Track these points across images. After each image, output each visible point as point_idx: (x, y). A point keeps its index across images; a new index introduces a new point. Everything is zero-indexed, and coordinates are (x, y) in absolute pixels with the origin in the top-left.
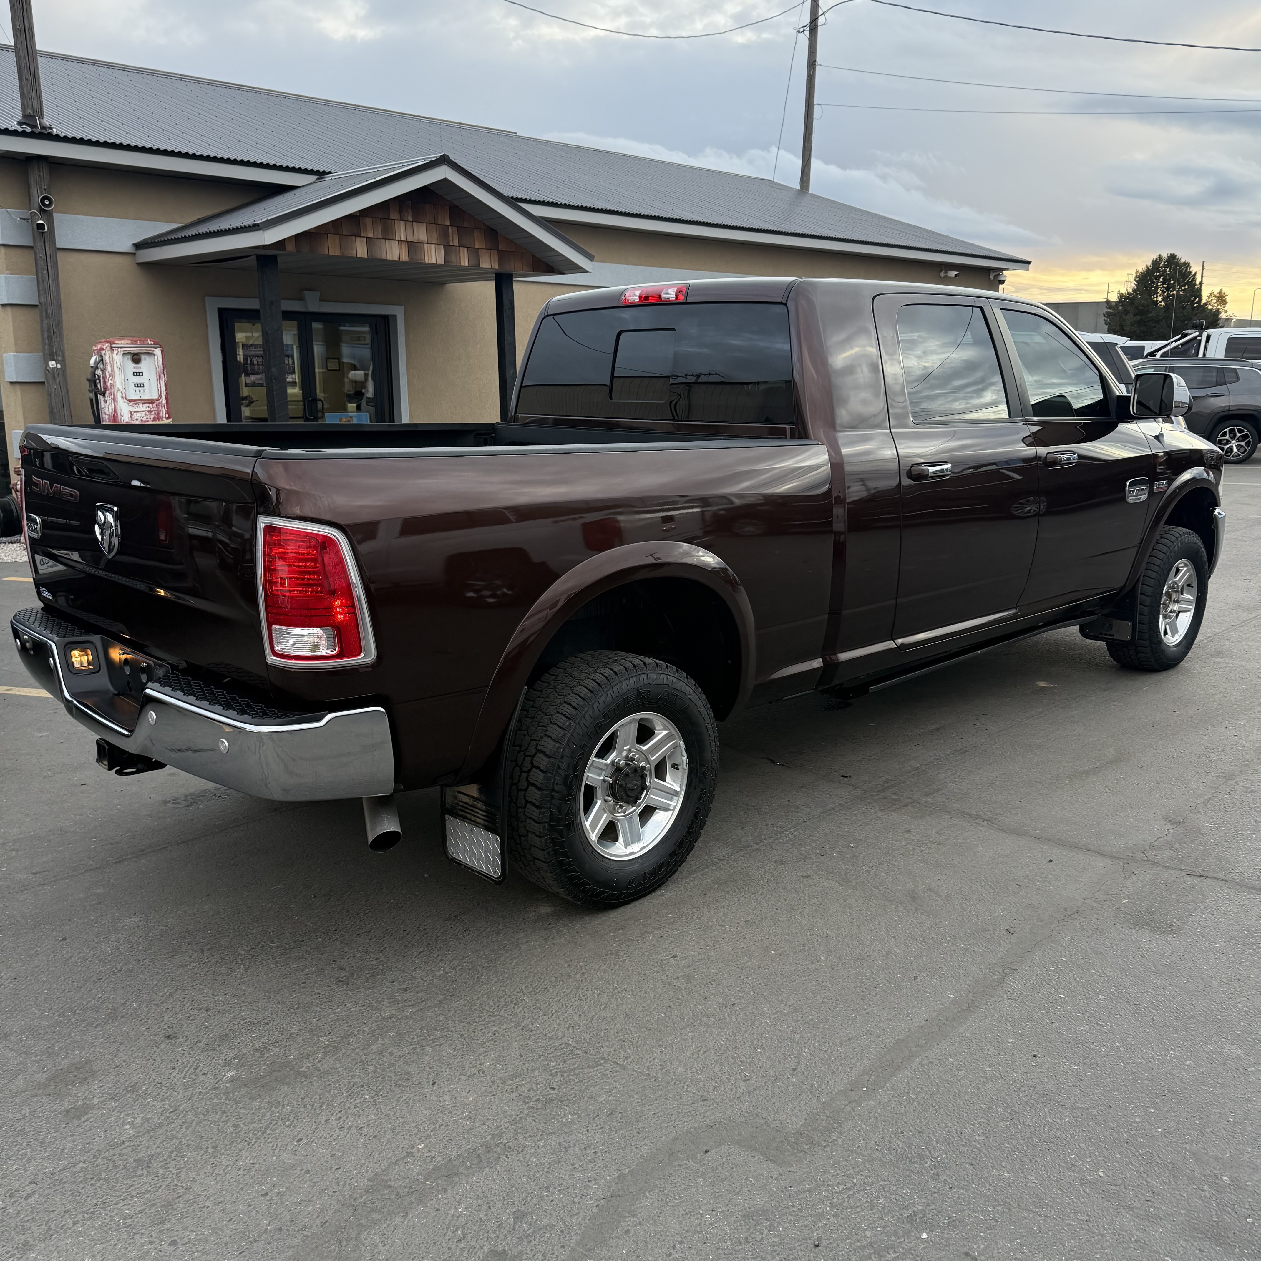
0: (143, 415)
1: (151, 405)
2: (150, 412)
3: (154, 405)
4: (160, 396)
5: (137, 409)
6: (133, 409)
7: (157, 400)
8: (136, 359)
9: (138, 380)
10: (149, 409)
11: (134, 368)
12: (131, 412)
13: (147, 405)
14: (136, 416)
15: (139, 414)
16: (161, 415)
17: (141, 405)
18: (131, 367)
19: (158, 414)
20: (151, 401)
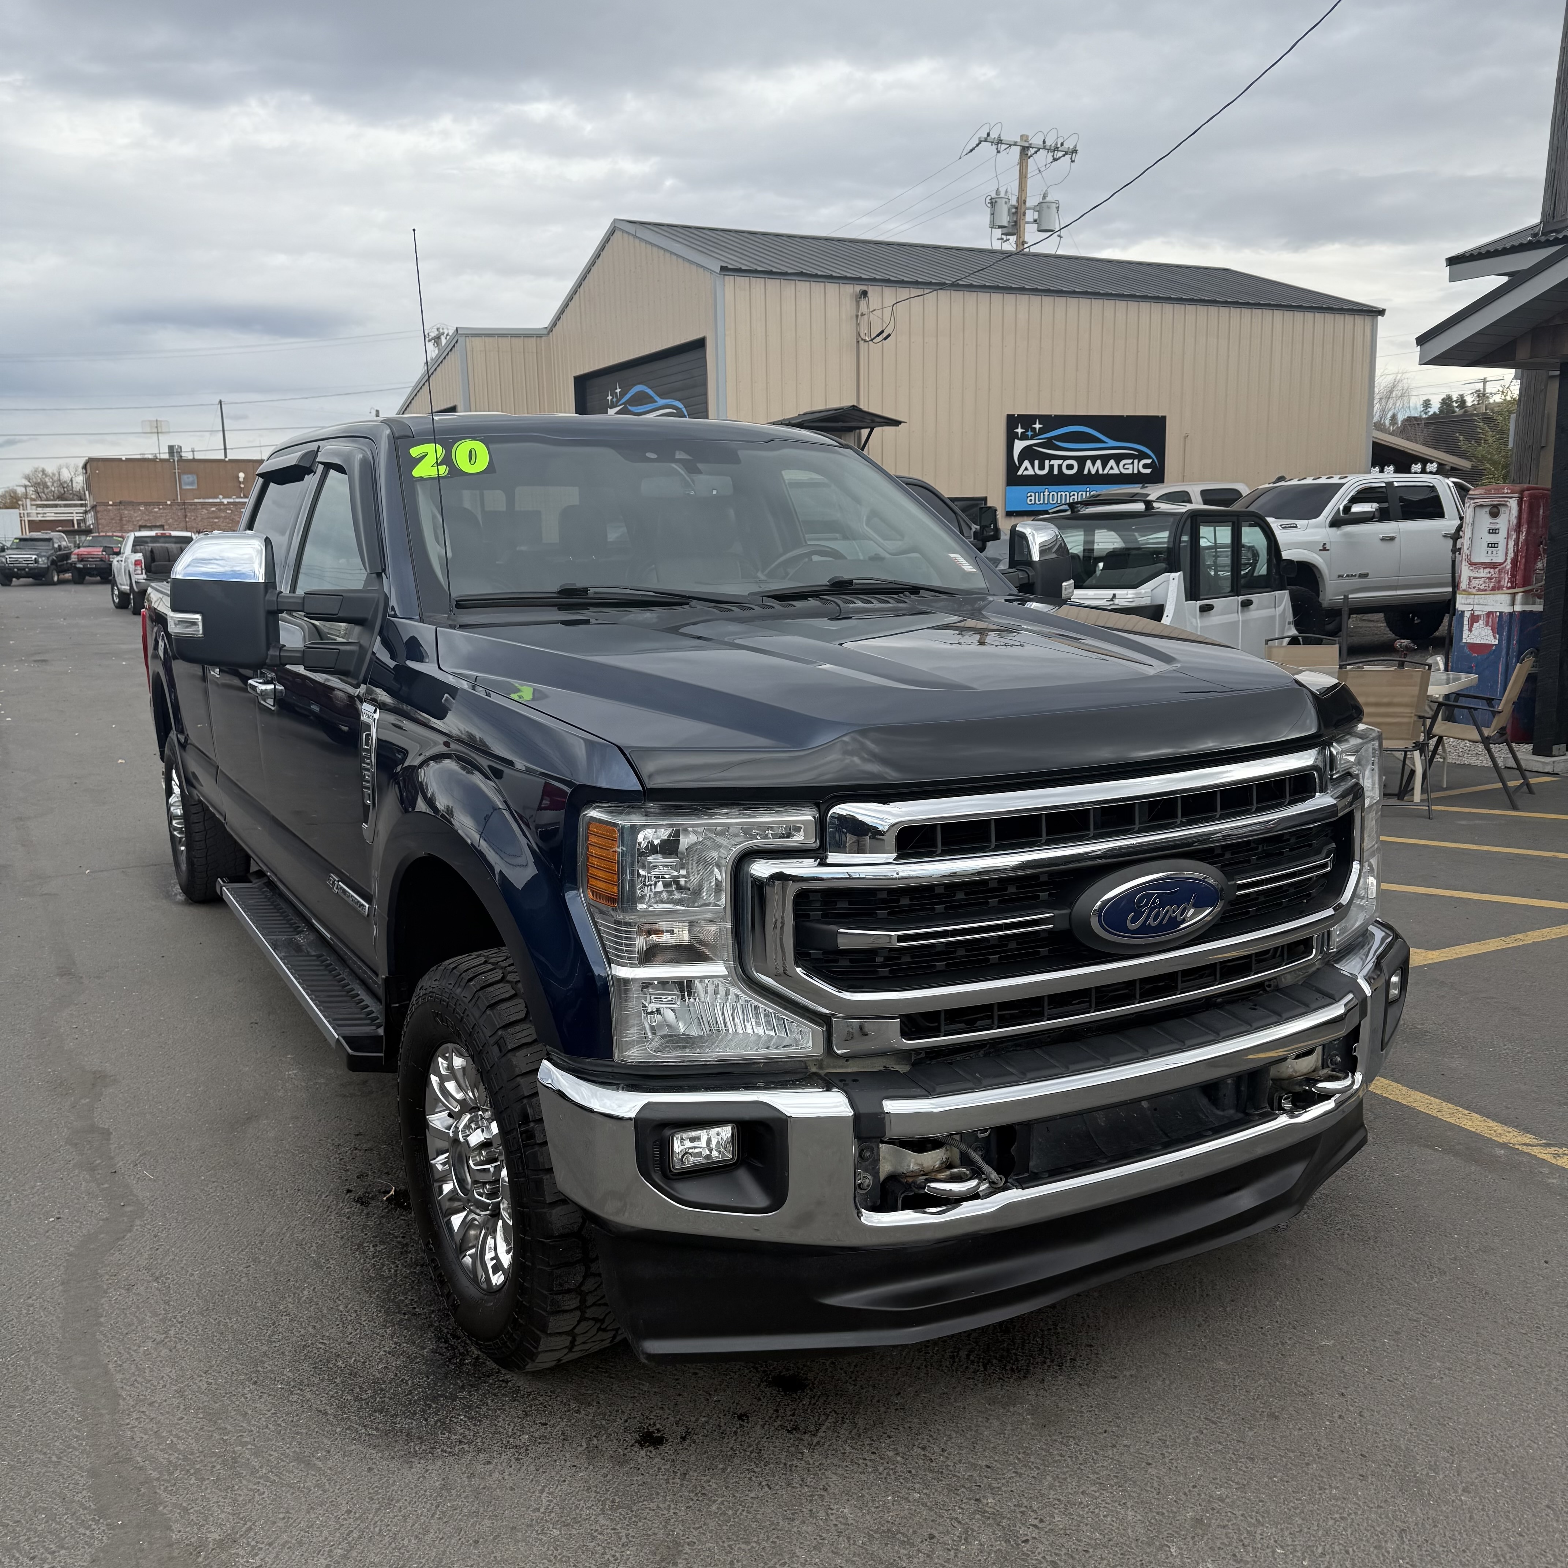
0: (1481, 582)
1: (1492, 570)
2: (1490, 578)
3: (1497, 570)
4: (1506, 559)
5: (1477, 575)
6: (1473, 575)
7: (1501, 564)
8: (1495, 513)
9: (1492, 538)
10: (1489, 575)
11: (1491, 523)
12: (1470, 578)
13: (1488, 570)
15: (1477, 581)
16: (1502, 583)
17: (1481, 570)
18: (1485, 520)
19: (1499, 581)
20: (1493, 565)
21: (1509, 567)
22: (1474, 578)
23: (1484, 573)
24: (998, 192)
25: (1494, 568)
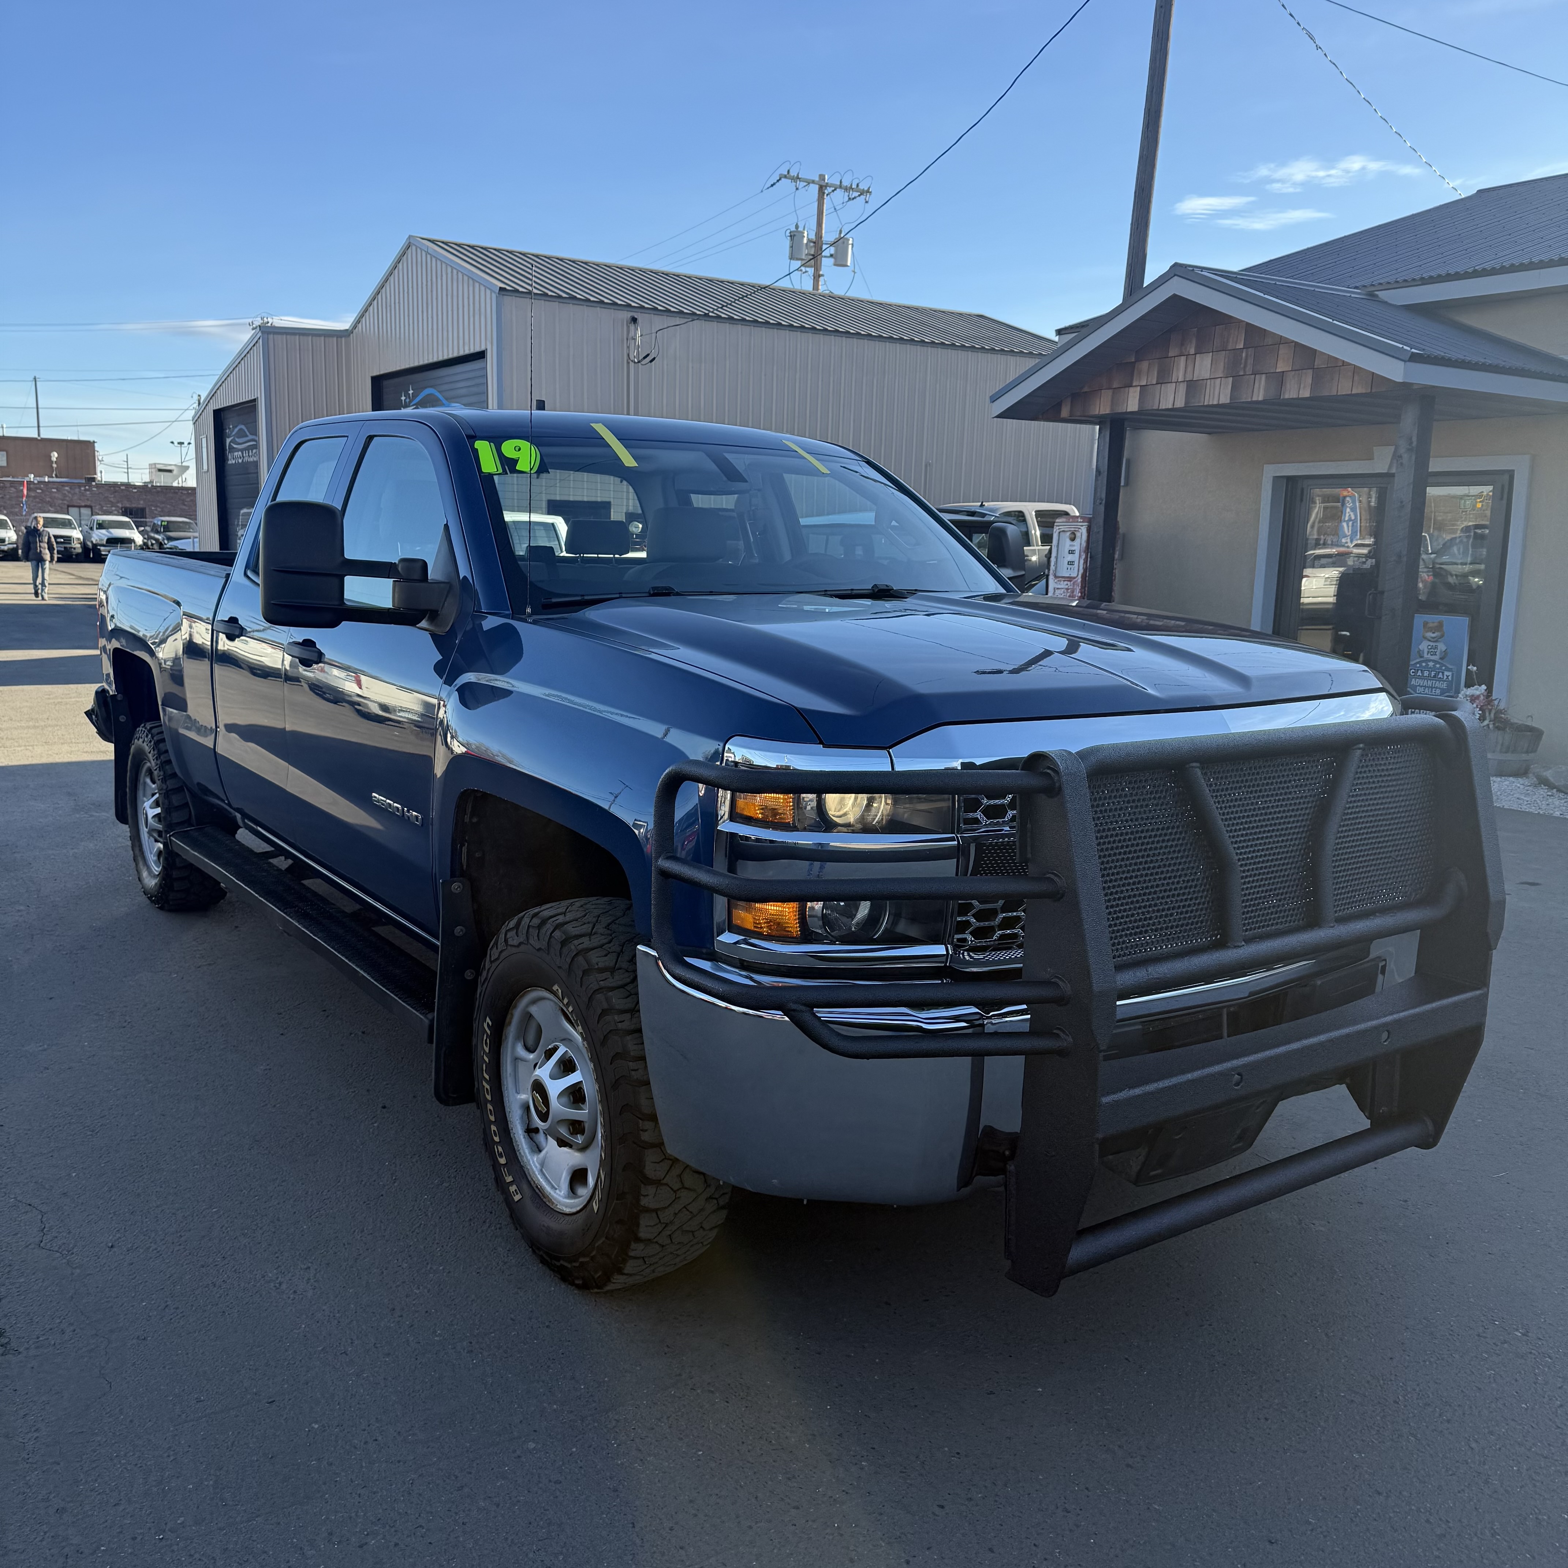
2: (1067, 589)
3: (1072, 583)
4: (1078, 574)
5: (1059, 587)
7: (1074, 578)
8: (1072, 537)
9: (1070, 558)
10: (1067, 587)
11: (1070, 545)
13: (1066, 583)
14: (1057, 592)
17: (1062, 582)
18: (1066, 544)
19: (1073, 592)
20: (1070, 579)
21: (1080, 580)
22: (1058, 589)
23: (1063, 585)
24: (797, 227)
25: (1070, 581)
